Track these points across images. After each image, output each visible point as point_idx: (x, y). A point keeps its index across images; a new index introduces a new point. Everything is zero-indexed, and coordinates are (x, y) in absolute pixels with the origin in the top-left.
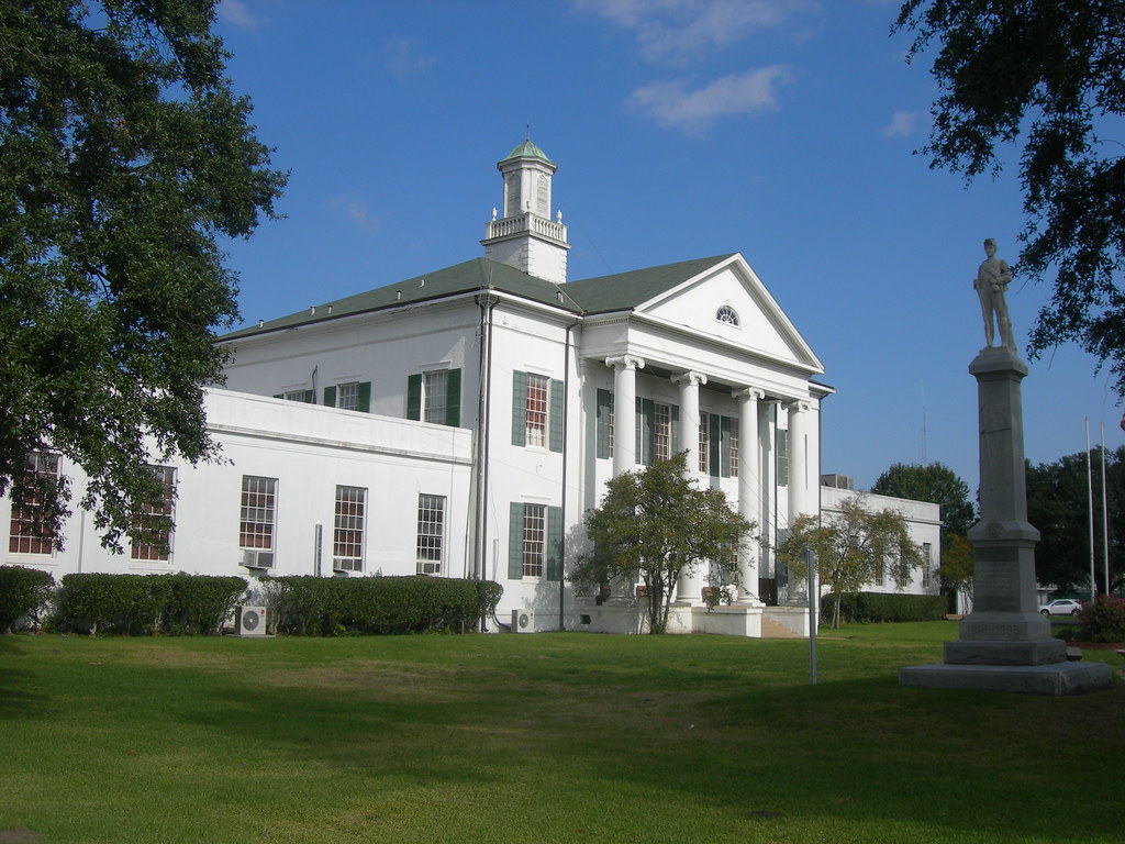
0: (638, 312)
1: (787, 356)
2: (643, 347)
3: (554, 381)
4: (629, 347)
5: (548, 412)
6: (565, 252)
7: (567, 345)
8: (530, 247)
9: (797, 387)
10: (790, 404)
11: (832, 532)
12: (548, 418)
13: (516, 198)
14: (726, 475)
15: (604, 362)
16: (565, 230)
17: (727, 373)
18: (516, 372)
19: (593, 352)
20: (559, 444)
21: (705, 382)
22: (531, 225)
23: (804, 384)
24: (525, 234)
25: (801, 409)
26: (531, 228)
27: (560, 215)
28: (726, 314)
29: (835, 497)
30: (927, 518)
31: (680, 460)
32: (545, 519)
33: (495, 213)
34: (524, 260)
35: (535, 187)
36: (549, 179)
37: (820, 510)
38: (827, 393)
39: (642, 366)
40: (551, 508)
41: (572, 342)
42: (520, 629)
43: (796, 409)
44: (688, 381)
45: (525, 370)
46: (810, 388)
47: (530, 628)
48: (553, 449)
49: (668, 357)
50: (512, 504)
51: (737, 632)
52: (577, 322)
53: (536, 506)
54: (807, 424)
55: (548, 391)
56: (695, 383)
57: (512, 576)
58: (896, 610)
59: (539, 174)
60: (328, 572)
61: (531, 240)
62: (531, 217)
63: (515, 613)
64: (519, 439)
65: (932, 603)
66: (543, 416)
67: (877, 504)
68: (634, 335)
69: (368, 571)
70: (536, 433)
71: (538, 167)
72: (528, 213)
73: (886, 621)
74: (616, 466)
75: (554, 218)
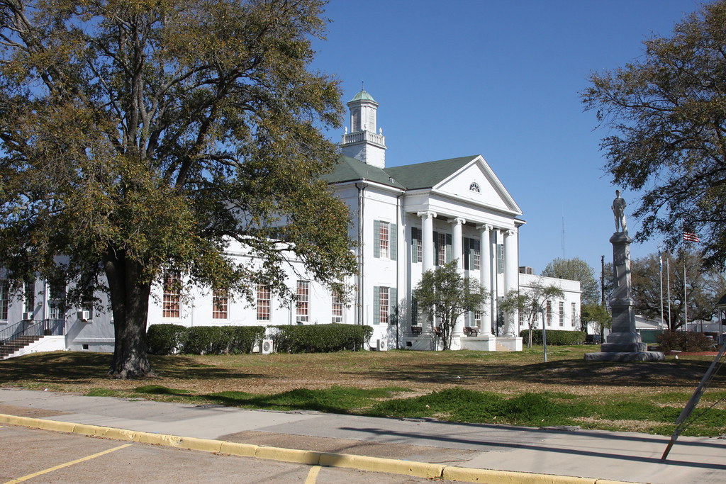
0: (434, 189)
1: (504, 207)
2: (437, 207)
3: (392, 225)
4: (430, 206)
5: (389, 240)
6: (384, 151)
7: (397, 206)
8: (367, 149)
9: (508, 223)
10: (505, 231)
11: (527, 297)
12: (389, 244)
13: (358, 122)
14: (472, 269)
15: (416, 214)
16: (384, 139)
17: (475, 217)
18: (375, 221)
19: (410, 209)
20: (395, 256)
21: (464, 223)
22: (367, 138)
23: (512, 221)
24: (365, 142)
25: (510, 234)
26: (367, 139)
27: (381, 130)
28: (474, 187)
29: (527, 279)
30: (573, 289)
31: (455, 263)
32: (389, 294)
33: (346, 130)
34: (363, 157)
35: (368, 116)
36: (375, 111)
37: (519, 286)
38: (522, 224)
39: (435, 216)
40: (392, 289)
41: (399, 204)
42: (381, 349)
43: (508, 234)
44: (456, 223)
45: (379, 220)
46: (515, 223)
47: (385, 348)
48: (392, 259)
49: (447, 211)
50: (374, 287)
51: (484, 349)
52: (402, 194)
53: (385, 288)
54: (512, 240)
55: (389, 229)
56: (460, 223)
57: (375, 323)
58: (558, 338)
59: (370, 109)
60: (294, 323)
61: (367, 145)
62: (367, 133)
63: (378, 341)
64: (377, 255)
65: (577, 335)
66: (387, 242)
67: (548, 282)
68: (432, 201)
69: (311, 322)
70: (383, 251)
71: (370, 105)
72: (365, 131)
73: (553, 345)
74: (424, 266)
75: (378, 133)
